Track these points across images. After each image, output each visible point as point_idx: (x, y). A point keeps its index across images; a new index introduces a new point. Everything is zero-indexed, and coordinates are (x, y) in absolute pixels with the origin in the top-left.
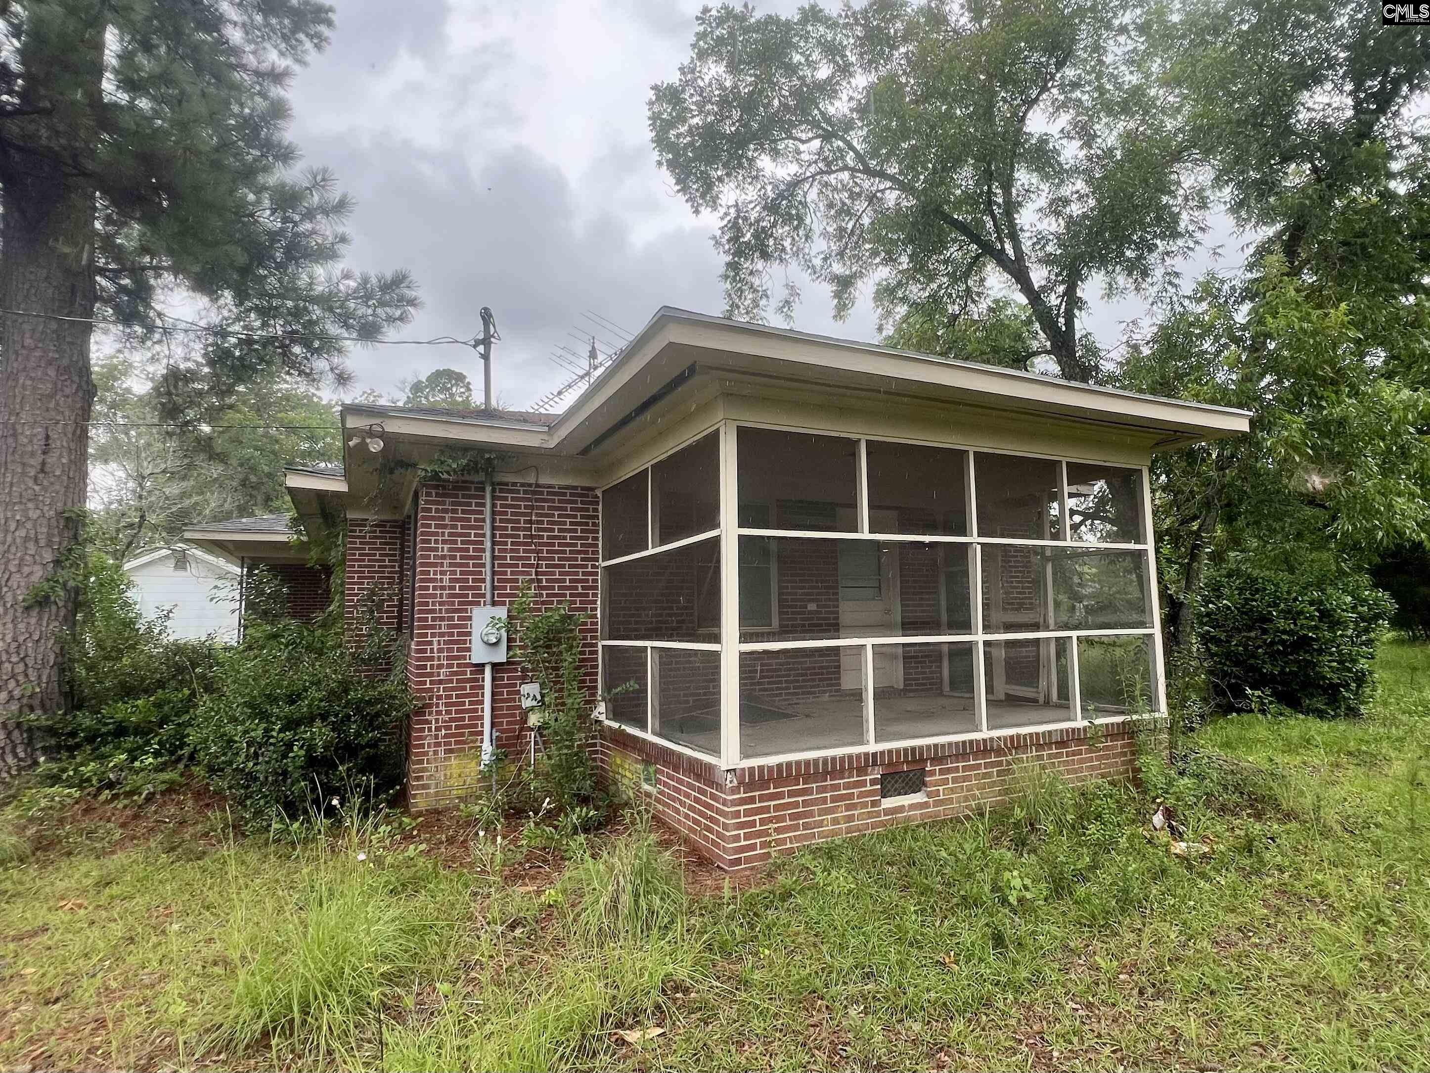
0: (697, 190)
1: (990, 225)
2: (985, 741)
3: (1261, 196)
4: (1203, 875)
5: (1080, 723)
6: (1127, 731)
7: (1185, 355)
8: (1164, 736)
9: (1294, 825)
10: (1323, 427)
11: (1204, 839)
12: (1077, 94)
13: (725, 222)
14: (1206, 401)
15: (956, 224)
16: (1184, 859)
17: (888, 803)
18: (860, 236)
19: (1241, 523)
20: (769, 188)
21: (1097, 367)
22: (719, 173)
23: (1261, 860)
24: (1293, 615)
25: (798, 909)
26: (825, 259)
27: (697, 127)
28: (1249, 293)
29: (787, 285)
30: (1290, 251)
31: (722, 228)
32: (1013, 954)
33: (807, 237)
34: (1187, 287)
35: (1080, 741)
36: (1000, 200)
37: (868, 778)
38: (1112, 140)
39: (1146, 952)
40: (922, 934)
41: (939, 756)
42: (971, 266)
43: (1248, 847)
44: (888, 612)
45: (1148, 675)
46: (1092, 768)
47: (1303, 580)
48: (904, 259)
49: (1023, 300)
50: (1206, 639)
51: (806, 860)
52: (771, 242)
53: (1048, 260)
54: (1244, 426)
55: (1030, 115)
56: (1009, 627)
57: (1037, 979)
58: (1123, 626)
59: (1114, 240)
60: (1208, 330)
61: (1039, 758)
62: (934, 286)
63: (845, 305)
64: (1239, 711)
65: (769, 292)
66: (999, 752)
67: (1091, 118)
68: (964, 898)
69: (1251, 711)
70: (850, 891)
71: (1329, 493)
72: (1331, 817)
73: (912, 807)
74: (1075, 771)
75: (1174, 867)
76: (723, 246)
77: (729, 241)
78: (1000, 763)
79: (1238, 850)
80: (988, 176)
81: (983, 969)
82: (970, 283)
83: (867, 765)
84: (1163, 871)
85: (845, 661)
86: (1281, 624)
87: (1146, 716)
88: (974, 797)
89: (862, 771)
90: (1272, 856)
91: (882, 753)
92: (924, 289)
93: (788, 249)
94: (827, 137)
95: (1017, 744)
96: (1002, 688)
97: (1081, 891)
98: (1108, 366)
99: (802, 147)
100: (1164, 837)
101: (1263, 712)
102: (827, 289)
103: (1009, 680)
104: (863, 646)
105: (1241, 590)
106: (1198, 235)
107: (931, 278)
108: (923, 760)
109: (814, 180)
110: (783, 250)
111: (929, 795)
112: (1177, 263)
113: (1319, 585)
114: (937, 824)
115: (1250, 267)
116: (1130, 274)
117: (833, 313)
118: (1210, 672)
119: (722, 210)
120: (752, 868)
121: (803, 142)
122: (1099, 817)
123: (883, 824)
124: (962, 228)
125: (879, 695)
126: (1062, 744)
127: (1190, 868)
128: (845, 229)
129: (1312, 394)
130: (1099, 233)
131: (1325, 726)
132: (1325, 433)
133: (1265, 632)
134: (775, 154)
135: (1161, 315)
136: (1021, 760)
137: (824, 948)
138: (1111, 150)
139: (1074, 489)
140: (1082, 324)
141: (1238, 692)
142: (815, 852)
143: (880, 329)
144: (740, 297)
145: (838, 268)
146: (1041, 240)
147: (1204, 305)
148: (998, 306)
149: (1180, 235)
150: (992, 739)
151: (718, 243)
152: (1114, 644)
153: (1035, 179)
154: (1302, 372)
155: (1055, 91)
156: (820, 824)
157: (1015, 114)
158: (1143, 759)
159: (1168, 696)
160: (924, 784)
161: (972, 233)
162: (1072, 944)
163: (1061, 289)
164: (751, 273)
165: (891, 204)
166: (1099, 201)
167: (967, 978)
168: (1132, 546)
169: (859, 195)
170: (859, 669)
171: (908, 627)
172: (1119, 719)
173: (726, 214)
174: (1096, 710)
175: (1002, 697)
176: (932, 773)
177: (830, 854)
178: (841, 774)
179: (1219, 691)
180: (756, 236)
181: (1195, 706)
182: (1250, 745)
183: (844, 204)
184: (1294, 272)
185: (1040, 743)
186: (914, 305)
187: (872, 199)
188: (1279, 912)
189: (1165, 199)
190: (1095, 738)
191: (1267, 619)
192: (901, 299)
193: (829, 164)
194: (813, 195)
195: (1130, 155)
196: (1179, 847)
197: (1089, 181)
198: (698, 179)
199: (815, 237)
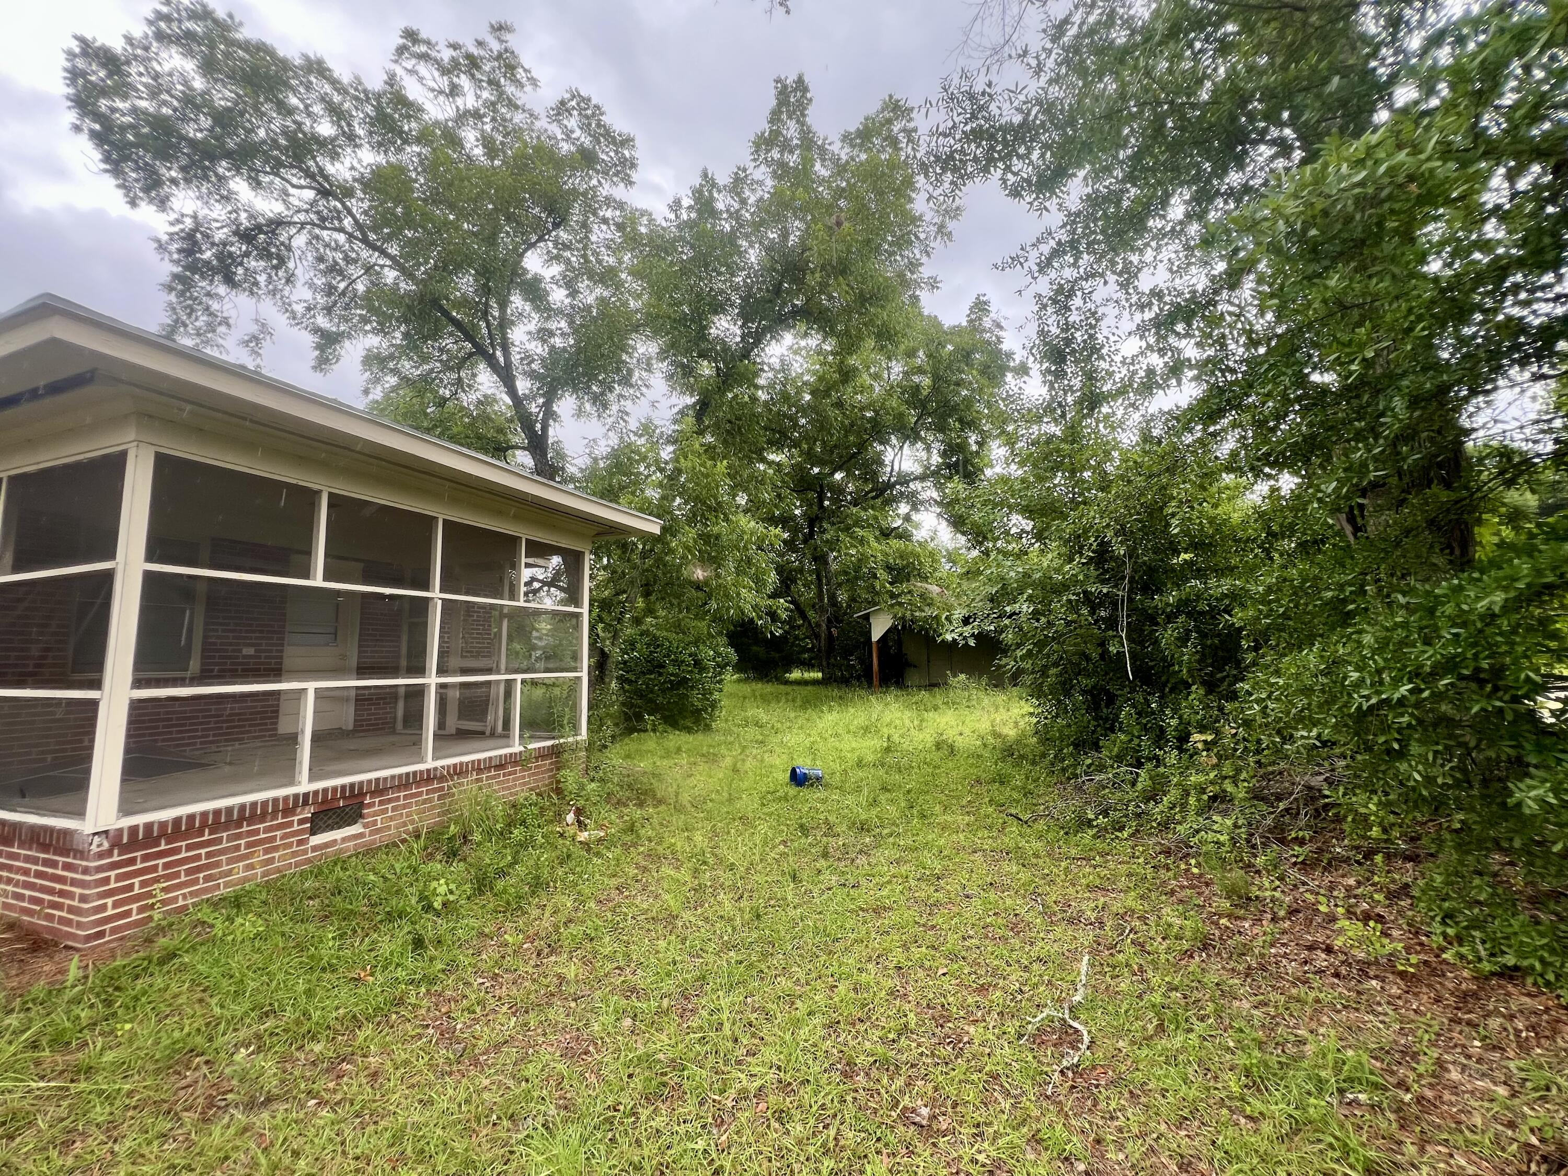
0: (137, 180)
1: (485, 331)
2: (428, 771)
3: (684, 375)
4: (598, 854)
5: (517, 748)
6: (555, 752)
7: (628, 474)
8: (583, 754)
9: (662, 808)
10: (706, 538)
11: (601, 827)
12: (567, 254)
13: (176, 229)
14: (636, 509)
15: (453, 321)
16: (586, 845)
17: (317, 840)
18: (352, 300)
19: (653, 598)
20: (243, 216)
21: (563, 469)
22: (173, 174)
23: (638, 836)
24: (678, 663)
25: (183, 968)
26: (309, 309)
27: (145, 112)
28: (671, 440)
29: (257, 321)
30: (699, 417)
31: (171, 235)
32: (432, 951)
33: (288, 281)
34: (633, 425)
35: (516, 763)
36: (496, 314)
37: (296, 818)
38: (590, 300)
39: (547, 922)
40: (338, 958)
41: (380, 789)
42: (464, 360)
43: (631, 829)
44: (343, 657)
45: (575, 708)
46: (524, 784)
47: (687, 639)
48: (398, 335)
49: (508, 401)
50: (622, 680)
51: (205, 914)
52: (240, 271)
53: (532, 375)
54: (656, 530)
55: (529, 253)
56: (465, 671)
57: (452, 967)
58: (562, 671)
59: (584, 374)
60: (644, 458)
61: (478, 780)
62: (426, 367)
63: (327, 360)
64: (639, 731)
65: (231, 321)
66: (442, 779)
67: (577, 276)
68: (388, 913)
69: (646, 731)
70: (257, 935)
71: (706, 582)
72: (685, 798)
73: (344, 840)
74: (509, 788)
75: (577, 851)
76: (170, 253)
77: (179, 251)
78: (442, 788)
79: (624, 831)
80: (485, 290)
81: (401, 973)
82: (463, 374)
83: (296, 805)
84: (569, 856)
85: (284, 707)
86: (671, 669)
87: (571, 739)
88: (412, 822)
89: (288, 812)
90: (645, 832)
91: (316, 793)
92: (417, 368)
93: (263, 284)
94: (324, 193)
95: (459, 771)
96: (453, 722)
97: (500, 885)
98: (571, 469)
99: (292, 191)
100: (571, 830)
101: (654, 731)
102: (309, 340)
103: (462, 716)
104: (305, 690)
105: (648, 645)
106: (644, 389)
107: (425, 359)
108: (362, 794)
109: (302, 228)
110: (256, 284)
111: (365, 826)
112: (628, 405)
113: (696, 643)
114: (370, 851)
115: (675, 422)
116: (594, 403)
117: (313, 363)
118: (623, 704)
119: (173, 216)
120: (122, 938)
121: (294, 186)
122: (523, 822)
123: (309, 861)
124: (458, 324)
125: (317, 738)
126: (500, 767)
127: (589, 850)
128: (336, 288)
129: (703, 515)
130: (575, 366)
131: (690, 738)
132: (707, 543)
133: (660, 674)
134: (256, 184)
135: (614, 441)
136: (461, 784)
137: (214, 1001)
138: (590, 306)
139: (530, 561)
140: (554, 433)
141: (639, 717)
142: (215, 905)
143: (366, 392)
144: (189, 315)
145: (322, 321)
146: (528, 358)
147: (643, 441)
148: (487, 401)
149: (631, 386)
150: (435, 769)
151: (161, 247)
152: (554, 685)
153: (528, 307)
154: (697, 499)
155: (550, 244)
156: (229, 873)
157: (515, 249)
158: (563, 772)
159: (589, 722)
160: (361, 816)
161: (469, 334)
162: (487, 930)
163: (541, 401)
164: (208, 294)
165: (389, 281)
166: (578, 342)
167: (381, 985)
168: (571, 609)
169: (355, 261)
170: (297, 714)
171: (363, 671)
172: (549, 743)
173: (178, 221)
174: (531, 737)
175: (453, 731)
176: (371, 805)
177: (237, 903)
178: (263, 818)
179: (628, 718)
180: (220, 257)
181: (609, 730)
182: (642, 754)
183: (336, 263)
184: (701, 433)
185: (479, 768)
186: (406, 380)
187: (368, 269)
188: (645, 869)
189: (624, 357)
190: (528, 760)
191: (662, 666)
192: (392, 370)
193: (323, 219)
194: (300, 241)
195: (603, 314)
196: (583, 836)
197: (571, 323)
198: (139, 168)
199: (299, 284)
